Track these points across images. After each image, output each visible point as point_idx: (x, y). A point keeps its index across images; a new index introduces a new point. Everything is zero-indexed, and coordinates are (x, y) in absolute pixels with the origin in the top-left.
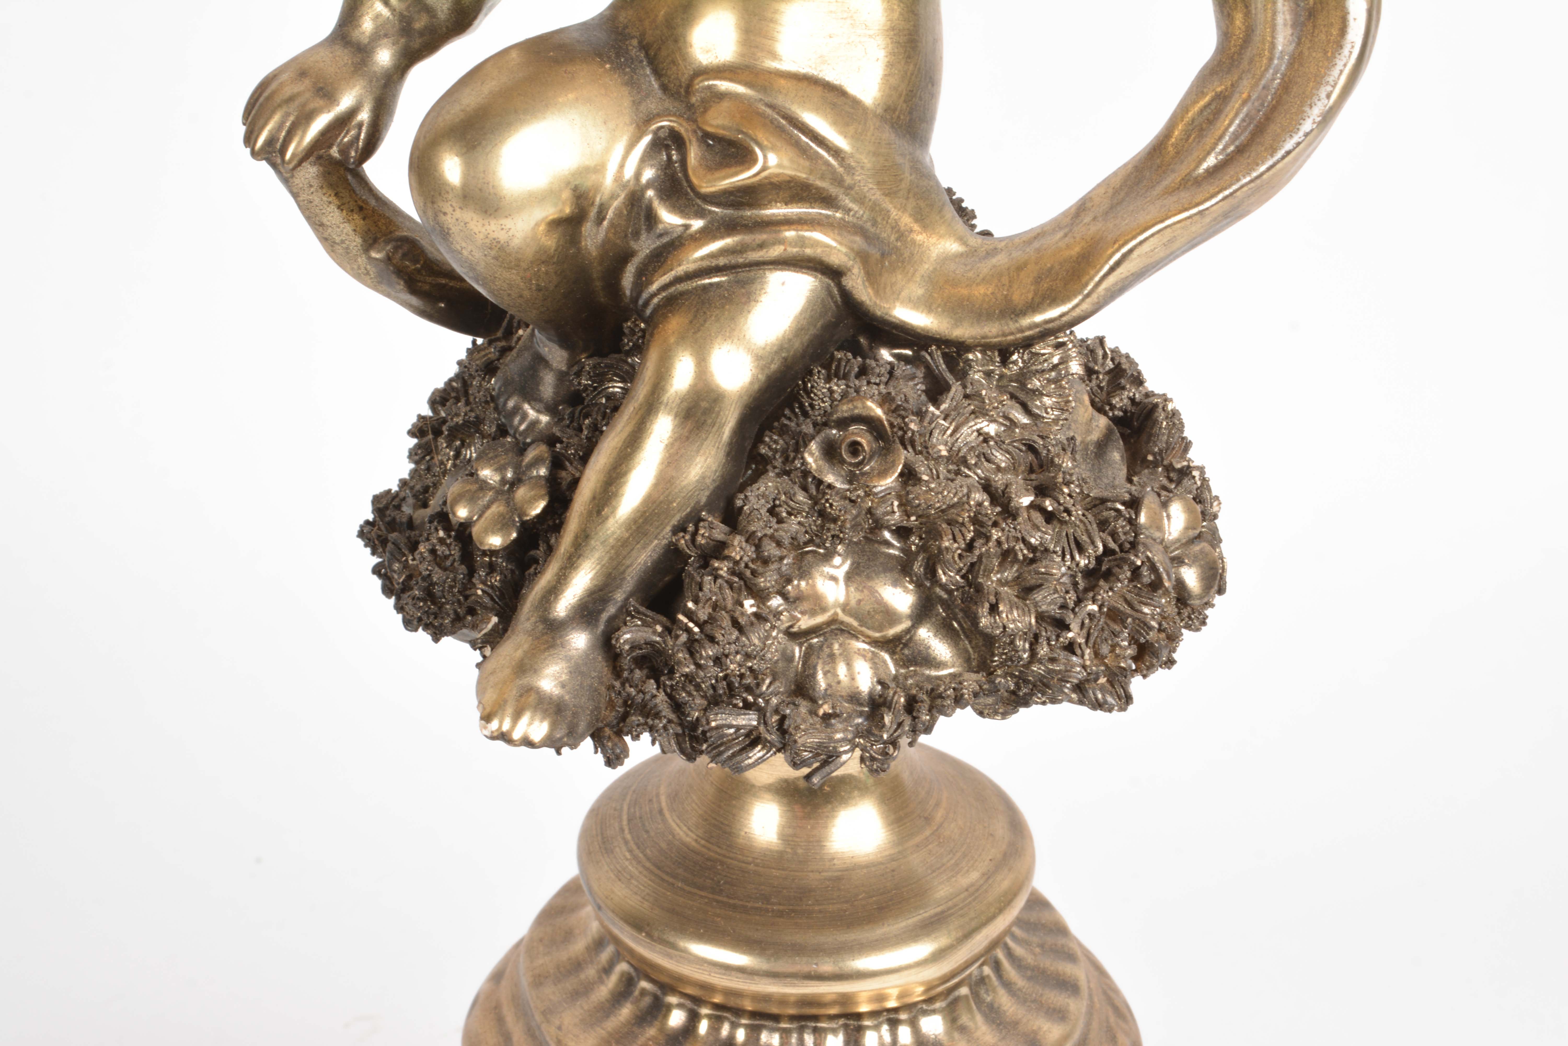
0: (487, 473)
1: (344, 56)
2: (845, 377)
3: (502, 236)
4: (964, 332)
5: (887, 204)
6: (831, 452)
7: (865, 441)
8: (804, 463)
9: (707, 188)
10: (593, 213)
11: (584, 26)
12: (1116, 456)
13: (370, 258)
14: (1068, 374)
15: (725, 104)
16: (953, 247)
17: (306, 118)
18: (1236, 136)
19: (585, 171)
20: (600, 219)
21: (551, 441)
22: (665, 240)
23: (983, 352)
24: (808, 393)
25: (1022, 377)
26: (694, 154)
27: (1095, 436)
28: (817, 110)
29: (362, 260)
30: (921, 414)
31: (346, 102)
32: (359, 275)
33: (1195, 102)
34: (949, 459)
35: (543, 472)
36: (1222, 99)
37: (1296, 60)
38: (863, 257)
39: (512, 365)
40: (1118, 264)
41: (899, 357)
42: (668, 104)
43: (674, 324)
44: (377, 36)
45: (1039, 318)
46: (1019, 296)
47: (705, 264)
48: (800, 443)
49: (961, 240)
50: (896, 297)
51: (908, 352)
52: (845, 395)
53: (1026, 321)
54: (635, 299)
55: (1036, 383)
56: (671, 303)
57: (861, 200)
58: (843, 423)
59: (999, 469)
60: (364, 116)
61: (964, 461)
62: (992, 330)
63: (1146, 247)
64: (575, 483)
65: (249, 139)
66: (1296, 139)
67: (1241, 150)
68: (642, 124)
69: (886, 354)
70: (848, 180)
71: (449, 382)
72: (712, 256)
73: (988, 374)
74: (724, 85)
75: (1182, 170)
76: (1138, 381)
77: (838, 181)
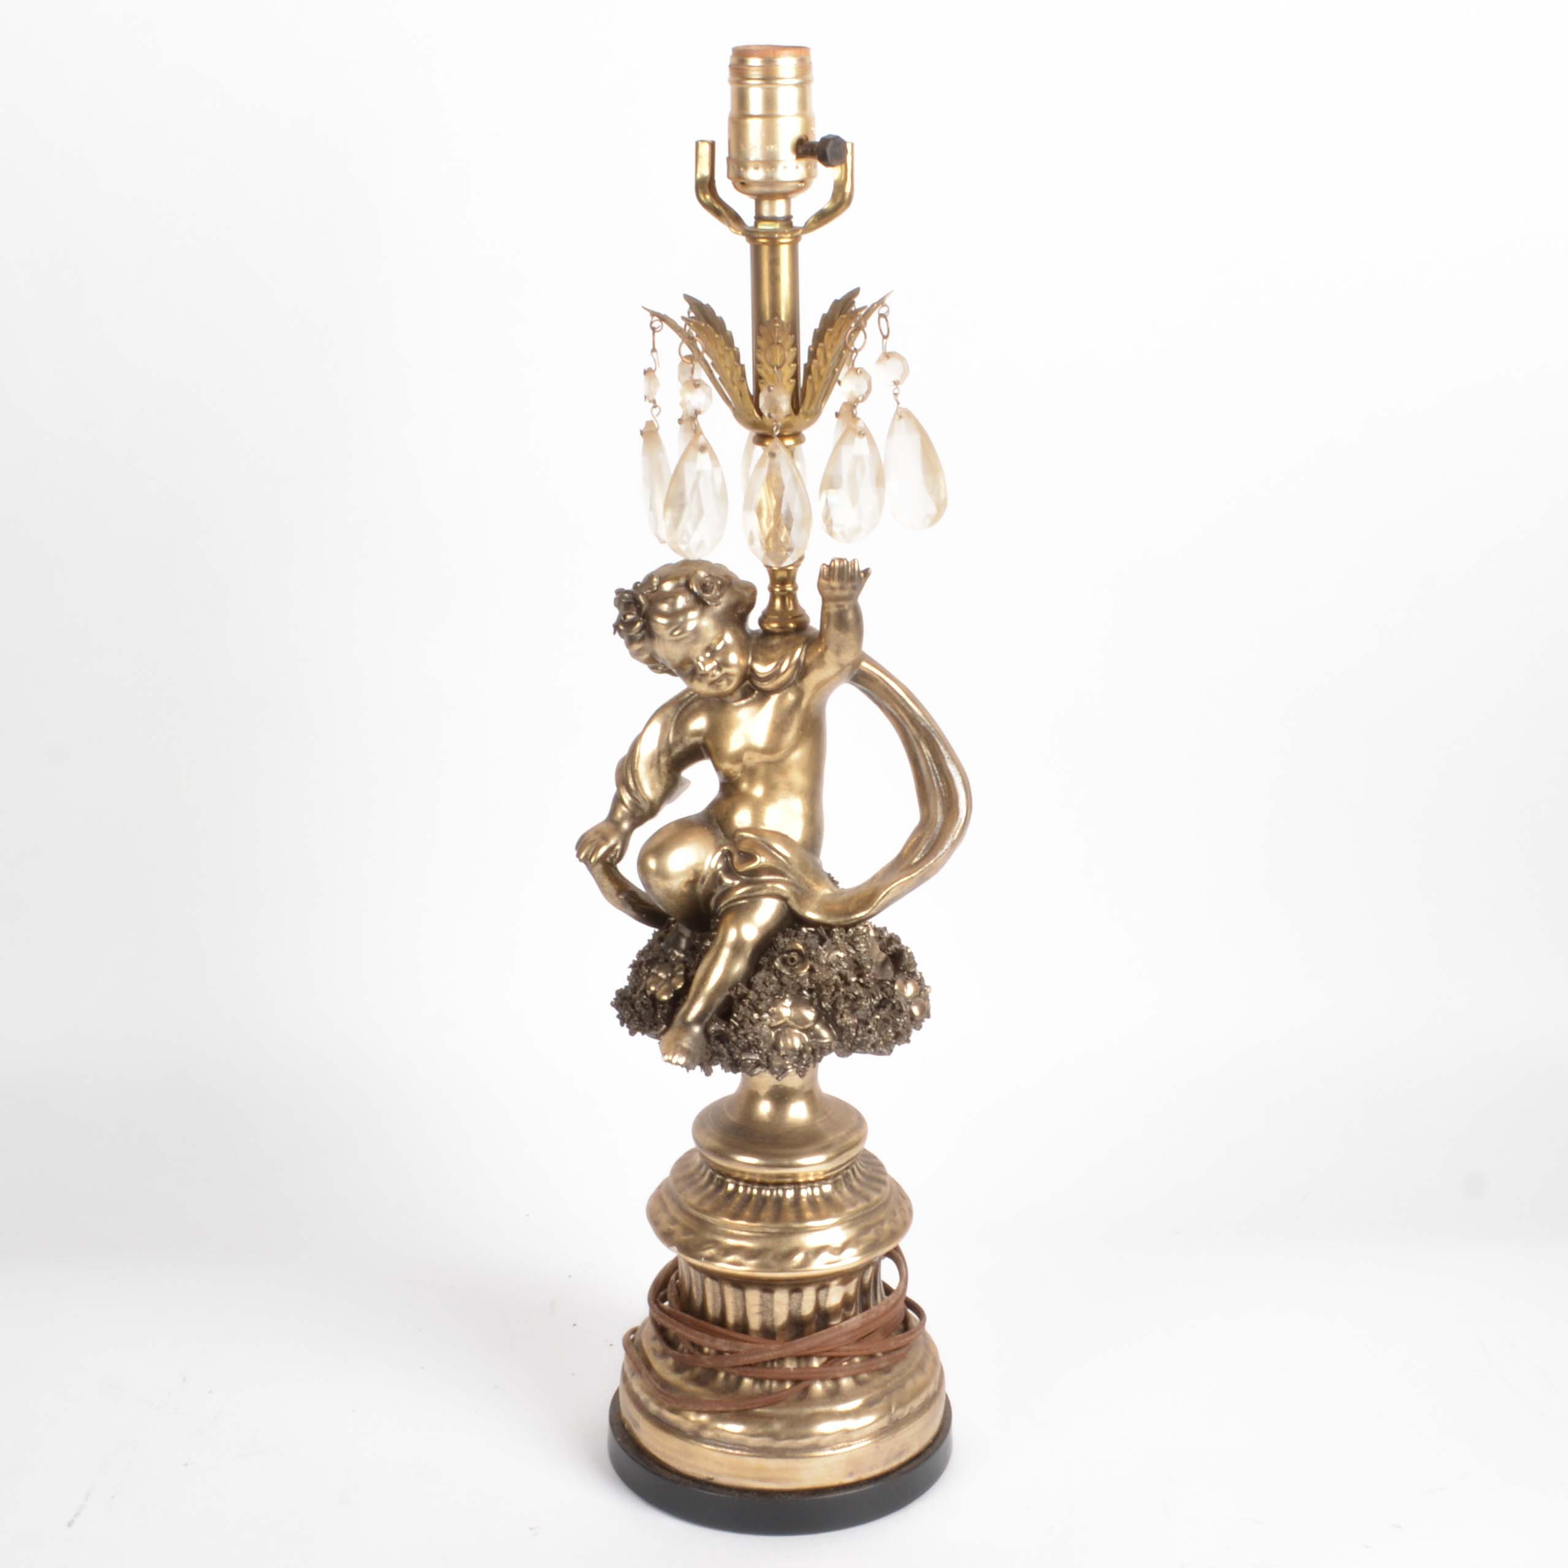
0: (661, 974)
1: (611, 826)
2: (790, 937)
3: (669, 887)
4: (830, 921)
5: (804, 875)
6: (784, 962)
7: (796, 958)
8: (775, 966)
9: (741, 870)
10: (700, 879)
11: (697, 815)
12: (889, 968)
13: (619, 898)
14: (869, 936)
15: (747, 841)
16: (828, 891)
17: (598, 848)
18: (925, 850)
19: (698, 864)
20: (703, 880)
21: (684, 962)
22: (726, 888)
23: (839, 928)
24: (776, 942)
25: (853, 937)
26: (736, 858)
27: (880, 960)
28: (778, 842)
29: (616, 899)
30: (817, 949)
31: (612, 842)
32: (615, 905)
33: (912, 839)
34: (826, 965)
35: (682, 973)
36: (920, 840)
37: (944, 824)
38: (795, 894)
39: (670, 937)
40: (884, 896)
41: (809, 931)
42: (727, 841)
43: (729, 918)
44: (623, 819)
45: (858, 916)
46: (851, 908)
47: (740, 896)
48: (773, 959)
49: (831, 889)
50: (807, 908)
51: (813, 929)
52: (789, 942)
53: (853, 917)
54: (715, 911)
55: (858, 939)
56: (728, 910)
57: (794, 874)
58: (788, 952)
59: (844, 968)
60: (618, 847)
61: (831, 966)
62: (841, 920)
63: (893, 890)
64: (693, 977)
65: (578, 855)
66: (943, 851)
67: (925, 856)
68: (718, 848)
69: (804, 930)
70: (790, 867)
71: (644, 948)
72: (743, 893)
73: (841, 937)
74: (746, 834)
75: (906, 863)
76: (899, 942)
77: (786, 867)
